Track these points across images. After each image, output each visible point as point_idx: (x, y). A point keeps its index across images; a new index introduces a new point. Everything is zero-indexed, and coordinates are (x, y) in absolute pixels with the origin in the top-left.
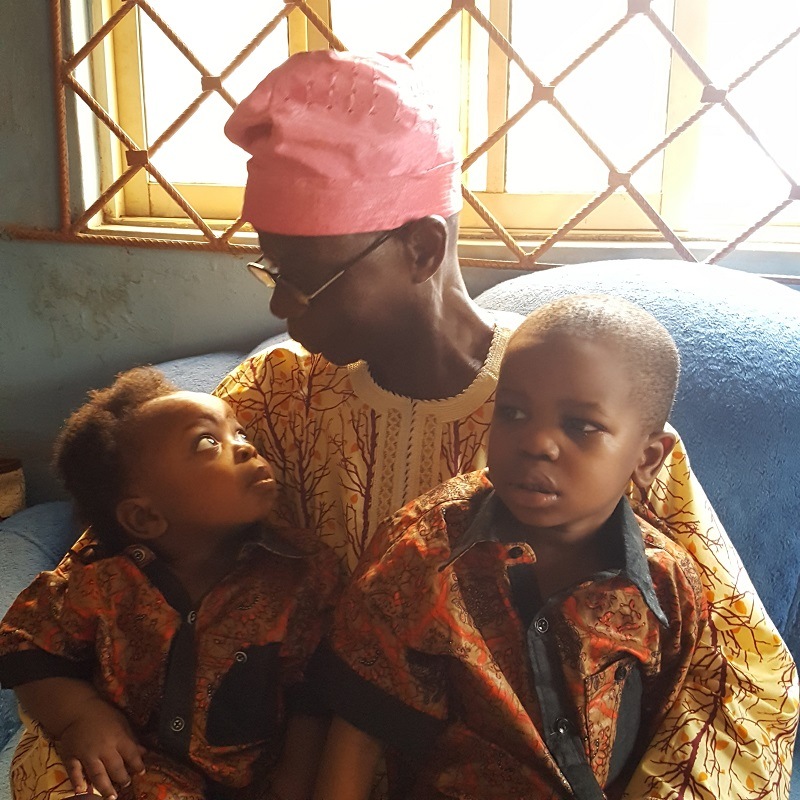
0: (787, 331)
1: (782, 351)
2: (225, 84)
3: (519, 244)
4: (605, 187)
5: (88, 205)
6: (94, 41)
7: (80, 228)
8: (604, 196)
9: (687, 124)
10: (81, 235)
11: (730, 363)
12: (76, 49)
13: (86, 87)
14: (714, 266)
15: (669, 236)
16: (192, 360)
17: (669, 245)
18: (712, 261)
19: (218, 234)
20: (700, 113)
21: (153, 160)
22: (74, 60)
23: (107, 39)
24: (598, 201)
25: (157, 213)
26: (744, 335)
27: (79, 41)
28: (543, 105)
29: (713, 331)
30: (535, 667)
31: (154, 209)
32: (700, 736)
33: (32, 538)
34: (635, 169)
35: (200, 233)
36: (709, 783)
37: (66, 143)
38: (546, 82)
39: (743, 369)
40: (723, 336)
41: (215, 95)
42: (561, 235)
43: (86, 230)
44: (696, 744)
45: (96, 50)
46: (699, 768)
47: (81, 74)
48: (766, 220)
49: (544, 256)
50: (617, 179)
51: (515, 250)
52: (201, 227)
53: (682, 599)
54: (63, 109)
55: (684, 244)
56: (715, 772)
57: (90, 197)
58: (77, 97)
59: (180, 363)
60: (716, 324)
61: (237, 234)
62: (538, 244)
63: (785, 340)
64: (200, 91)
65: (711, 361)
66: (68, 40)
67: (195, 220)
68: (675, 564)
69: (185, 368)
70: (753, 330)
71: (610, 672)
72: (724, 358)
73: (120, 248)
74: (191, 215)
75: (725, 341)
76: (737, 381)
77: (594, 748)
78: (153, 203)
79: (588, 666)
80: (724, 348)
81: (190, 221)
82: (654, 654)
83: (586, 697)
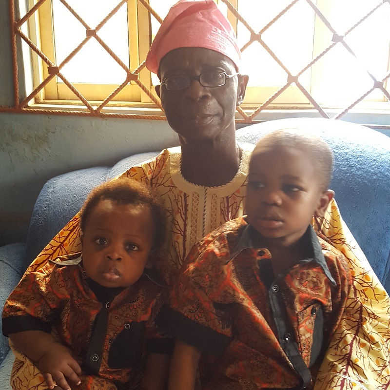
0: (376, 151)
1: (375, 160)
2: (98, 33)
3: (244, 111)
4: (286, 83)
5: (28, 95)
6: (30, 13)
7: (24, 106)
8: (285, 87)
9: (325, 52)
10: (25, 109)
11: (351, 166)
12: (22, 16)
13: (26, 35)
14: (339, 121)
15: (316, 106)
16: (84, 171)
17: (316, 111)
18: (337, 118)
19: (95, 108)
20: (331, 47)
21: (61, 71)
22: (21, 22)
23: (36, 12)
24: (282, 90)
25: (62, 98)
26: (357, 152)
27: (23, 13)
28: (256, 43)
29: (342, 151)
30: (273, 308)
31: (60, 96)
32: (353, 341)
33: (6, 261)
34: (300, 74)
35: (86, 107)
36: (360, 363)
37: (17, 63)
38: (257, 32)
39: (357, 169)
40: (347, 153)
41: (93, 39)
42: (264, 107)
43: (27, 107)
44: (351, 345)
45: (31, 18)
46: (354, 356)
47: (24, 29)
48: (362, 98)
49: (256, 117)
50: (292, 79)
51: (242, 114)
52: (86, 104)
53: (340, 274)
54: (15, 46)
55: (324, 110)
56: (362, 358)
57: (29, 91)
58: (23, 40)
59: (78, 172)
60: (343, 148)
61: (104, 108)
62: (253, 111)
63: (376, 155)
64: (85, 36)
65: (342, 166)
66: (17, 12)
67: (83, 101)
68: (336, 258)
69: (81, 175)
70: (360, 150)
71: (309, 310)
72: (348, 164)
73: (45, 115)
74: (81, 99)
75: (348, 156)
76: (354, 175)
77: (303, 348)
78: (59, 93)
79: (298, 307)
80: (347, 159)
81: (80, 102)
82: (329, 301)
83: (298, 322)
